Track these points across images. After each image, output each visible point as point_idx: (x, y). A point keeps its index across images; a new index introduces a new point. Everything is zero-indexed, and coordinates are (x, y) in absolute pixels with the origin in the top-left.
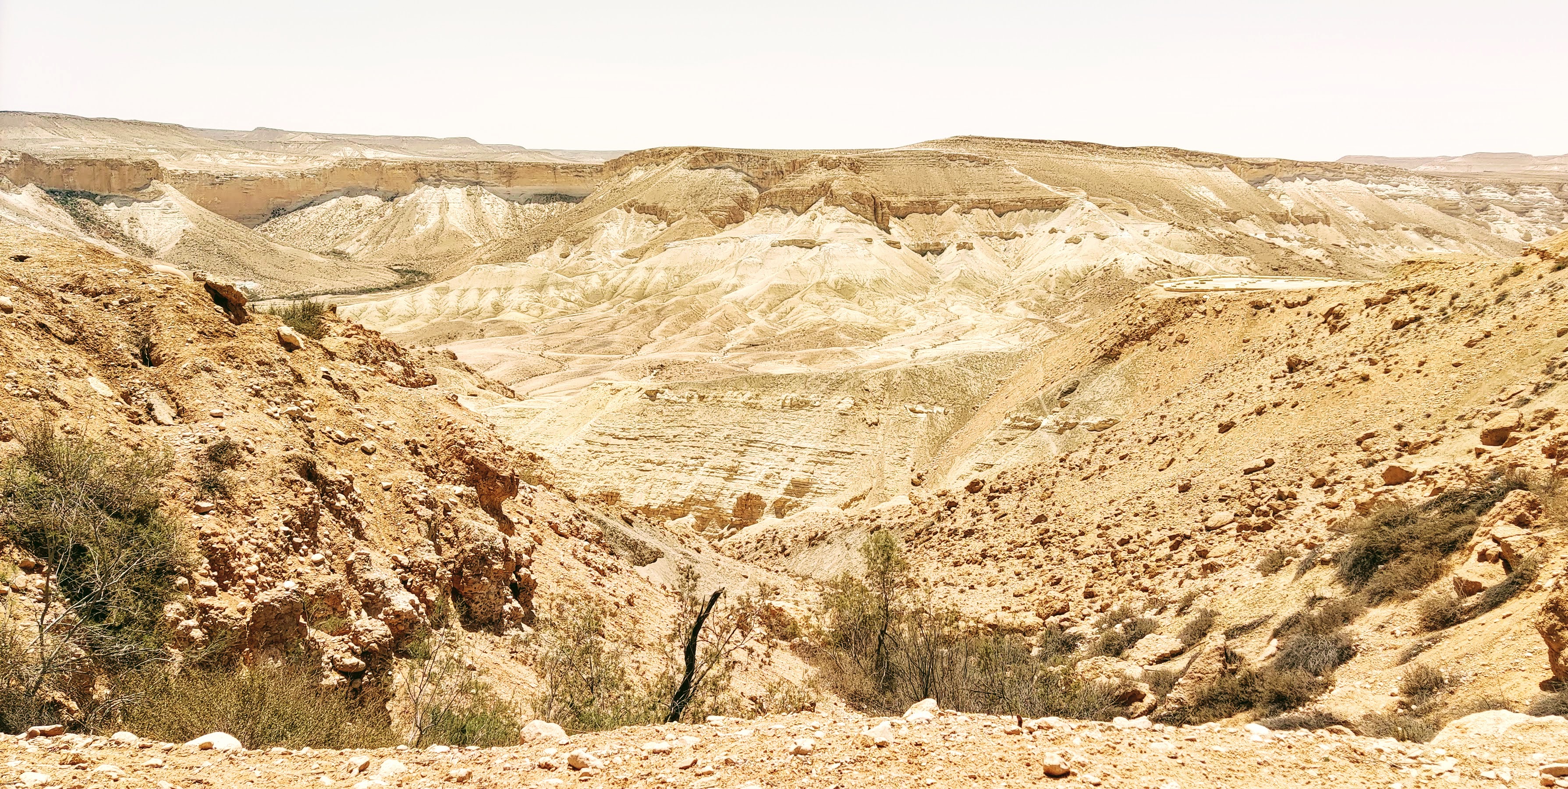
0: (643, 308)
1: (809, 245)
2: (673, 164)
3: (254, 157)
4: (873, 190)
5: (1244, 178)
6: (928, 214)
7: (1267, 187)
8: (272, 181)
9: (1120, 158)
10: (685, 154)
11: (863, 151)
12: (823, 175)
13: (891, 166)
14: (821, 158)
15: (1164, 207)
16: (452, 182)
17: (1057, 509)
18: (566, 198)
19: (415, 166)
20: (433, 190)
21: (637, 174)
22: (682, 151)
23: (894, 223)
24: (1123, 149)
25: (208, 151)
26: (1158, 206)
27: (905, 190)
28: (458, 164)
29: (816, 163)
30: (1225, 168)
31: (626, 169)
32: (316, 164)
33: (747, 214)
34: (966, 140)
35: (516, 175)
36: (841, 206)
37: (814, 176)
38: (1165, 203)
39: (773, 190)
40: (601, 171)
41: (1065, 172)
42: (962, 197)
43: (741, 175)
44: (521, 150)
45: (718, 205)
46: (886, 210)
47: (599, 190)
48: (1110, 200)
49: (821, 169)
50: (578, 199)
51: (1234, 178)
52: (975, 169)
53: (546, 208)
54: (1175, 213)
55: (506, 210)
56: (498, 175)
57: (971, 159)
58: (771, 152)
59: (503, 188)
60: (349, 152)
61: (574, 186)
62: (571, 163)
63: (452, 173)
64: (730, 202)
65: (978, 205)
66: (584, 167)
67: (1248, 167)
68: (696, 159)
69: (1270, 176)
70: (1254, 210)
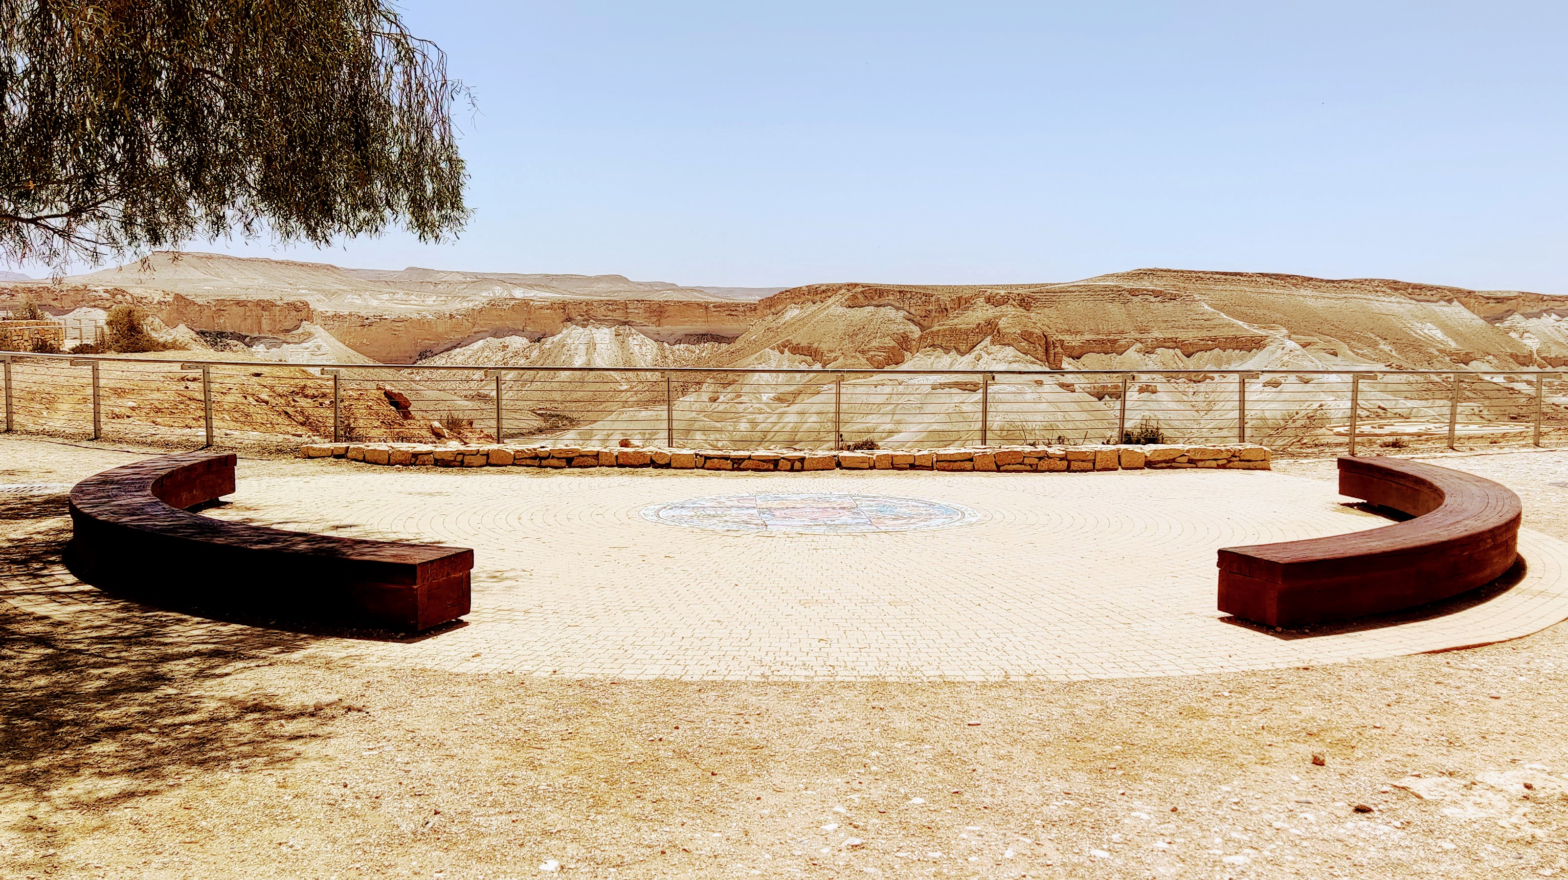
1: (973, 388)
2: (830, 301)
3: (404, 297)
4: (1046, 328)
5: (1478, 314)
6: (1106, 353)
7: (1507, 324)
8: (422, 323)
9: (1328, 291)
10: (843, 291)
11: (1036, 286)
12: (990, 312)
13: (1066, 302)
14: (987, 294)
15: (1382, 346)
16: (601, 321)
18: (718, 338)
19: (564, 306)
20: (581, 330)
21: (793, 313)
22: (840, 288)
23: (1067, 364)
24: (1333, 281)
25: (358, 291)
26: (1374, 345)
27: (1081, 328)
28: (607, 303)
29: (982, 300)
30: (1456, 303)
31: (781, 307)
32: (465, 304)
33: (908, 354)
34: (1152, 273)
35: (667, 314)
36: (1009, 345)
37: (980, 313)
38: (1382, 342)
39: (935, 329)
40: (755, 309)
41: (1264, 308)
42: (1145, 336)
43: (902, 313)
44: (673, 287)
45: (877, 345)
46: (1059, 349)
47: (752, 329)
48: (1316, 339)
49: (988, 306)
50: (730, 340)
51: (1466, 314)
52: (1161, 305)
53: (696, 348)
54: (1394, 353)
55: (655, 351)
56: (647, 314)
57: (1156, 294)
58: (935, 288)
59: (653, 328)
60: (498, 292)
61: (727, 326)
62: (724, 301)
63: (601, 312)
64: (889, 342)
65: (1163, 343)
66: (737, 305)
67: (1484, 301)
68: (854, 297)
69: (1510, 312)
70: (1491, 350)
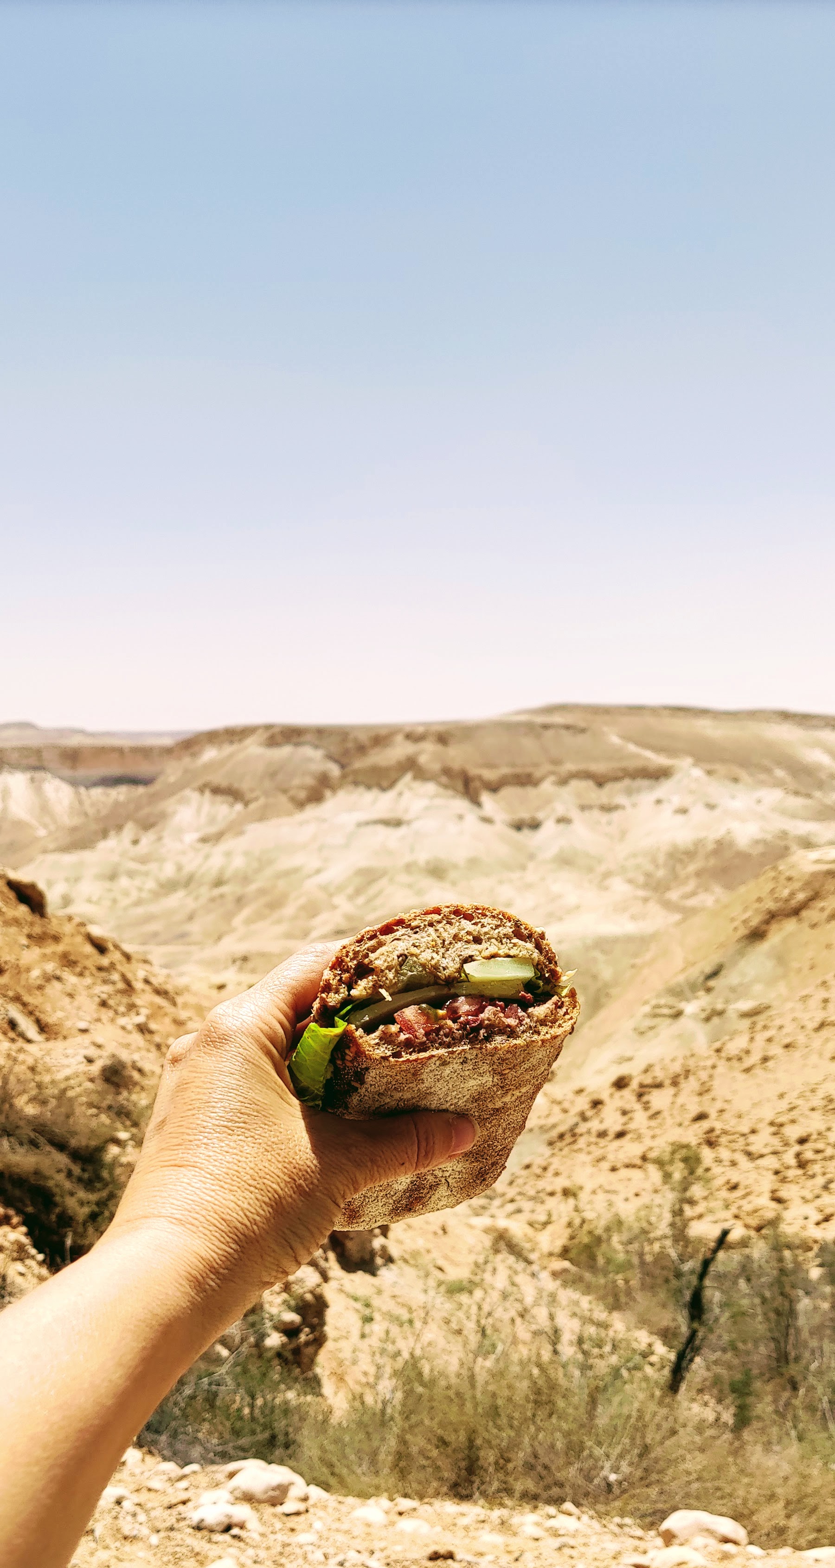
0: (222, 896)
1: (397, 823)
2: (247, 742)
4: (463, 763)
6: (522, 786)
9: (725, 722)
10: (260, 731)
11: (451, 723)
12: (409, 749)
13: (482, 737)
14: (406, 731)
15: (777, 772)
16: (15, 767)
17: (719, 1105)
18: (133, 781)
21: (210, 754)
22: (257, 729)
23: (486, 798)
24: (731, 713)
26: (770, 772)
27: (497, 762)
28: (20, 749)
29: (401, 737)
31: (197, 749)
33: (328, 793)
34: (561, 708)
35: (82, 759)
36: (430, 780)
37: (399, 750)
38: (776, 768)
39: (355, 766)
40: (171, 752)
41: (668, 737)
42: (559, 768)
43: (320, 752)
44: (82, 732)
45: (298, 784)
46: (477, 783)
47: (170, 771)
48: (718, 767)
49: (407, 743)
50: (145, 782)
52: (572, 739)
53: (113, 792)
54: (788, 778)
55: (71, 795)
56: (62, 760)
57: (567, 727)
58: (354, 728)
59: (67, 772)
61: (143, 768)
62: (139, 745)
63: (15, 756)
64: (310, 781)
65: (575, 775)
66: (153, 748)
68: (272, 737)
